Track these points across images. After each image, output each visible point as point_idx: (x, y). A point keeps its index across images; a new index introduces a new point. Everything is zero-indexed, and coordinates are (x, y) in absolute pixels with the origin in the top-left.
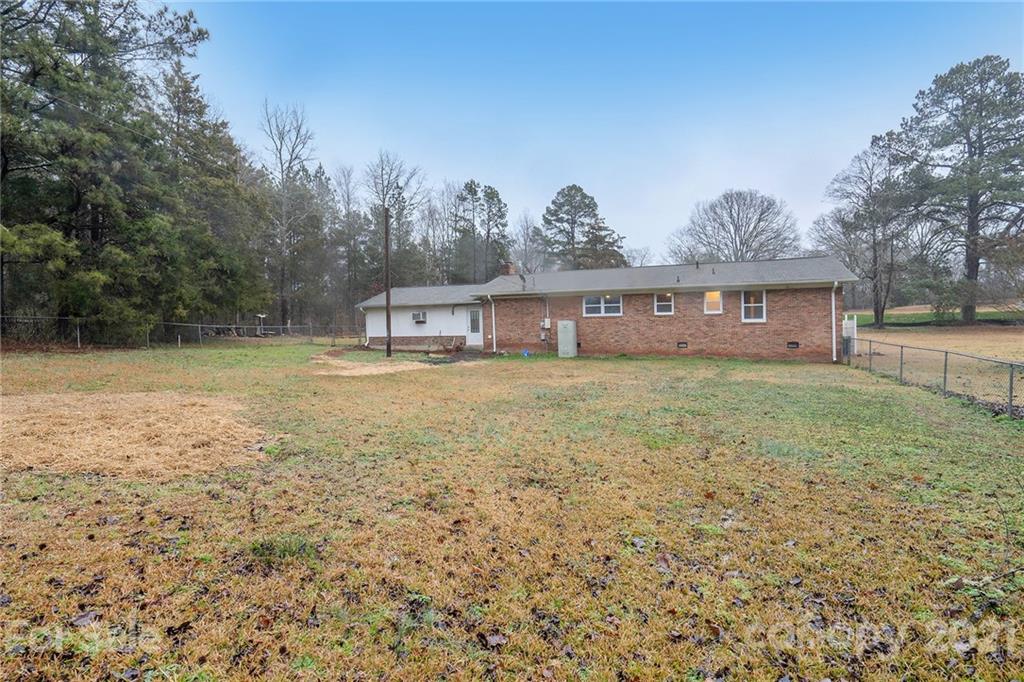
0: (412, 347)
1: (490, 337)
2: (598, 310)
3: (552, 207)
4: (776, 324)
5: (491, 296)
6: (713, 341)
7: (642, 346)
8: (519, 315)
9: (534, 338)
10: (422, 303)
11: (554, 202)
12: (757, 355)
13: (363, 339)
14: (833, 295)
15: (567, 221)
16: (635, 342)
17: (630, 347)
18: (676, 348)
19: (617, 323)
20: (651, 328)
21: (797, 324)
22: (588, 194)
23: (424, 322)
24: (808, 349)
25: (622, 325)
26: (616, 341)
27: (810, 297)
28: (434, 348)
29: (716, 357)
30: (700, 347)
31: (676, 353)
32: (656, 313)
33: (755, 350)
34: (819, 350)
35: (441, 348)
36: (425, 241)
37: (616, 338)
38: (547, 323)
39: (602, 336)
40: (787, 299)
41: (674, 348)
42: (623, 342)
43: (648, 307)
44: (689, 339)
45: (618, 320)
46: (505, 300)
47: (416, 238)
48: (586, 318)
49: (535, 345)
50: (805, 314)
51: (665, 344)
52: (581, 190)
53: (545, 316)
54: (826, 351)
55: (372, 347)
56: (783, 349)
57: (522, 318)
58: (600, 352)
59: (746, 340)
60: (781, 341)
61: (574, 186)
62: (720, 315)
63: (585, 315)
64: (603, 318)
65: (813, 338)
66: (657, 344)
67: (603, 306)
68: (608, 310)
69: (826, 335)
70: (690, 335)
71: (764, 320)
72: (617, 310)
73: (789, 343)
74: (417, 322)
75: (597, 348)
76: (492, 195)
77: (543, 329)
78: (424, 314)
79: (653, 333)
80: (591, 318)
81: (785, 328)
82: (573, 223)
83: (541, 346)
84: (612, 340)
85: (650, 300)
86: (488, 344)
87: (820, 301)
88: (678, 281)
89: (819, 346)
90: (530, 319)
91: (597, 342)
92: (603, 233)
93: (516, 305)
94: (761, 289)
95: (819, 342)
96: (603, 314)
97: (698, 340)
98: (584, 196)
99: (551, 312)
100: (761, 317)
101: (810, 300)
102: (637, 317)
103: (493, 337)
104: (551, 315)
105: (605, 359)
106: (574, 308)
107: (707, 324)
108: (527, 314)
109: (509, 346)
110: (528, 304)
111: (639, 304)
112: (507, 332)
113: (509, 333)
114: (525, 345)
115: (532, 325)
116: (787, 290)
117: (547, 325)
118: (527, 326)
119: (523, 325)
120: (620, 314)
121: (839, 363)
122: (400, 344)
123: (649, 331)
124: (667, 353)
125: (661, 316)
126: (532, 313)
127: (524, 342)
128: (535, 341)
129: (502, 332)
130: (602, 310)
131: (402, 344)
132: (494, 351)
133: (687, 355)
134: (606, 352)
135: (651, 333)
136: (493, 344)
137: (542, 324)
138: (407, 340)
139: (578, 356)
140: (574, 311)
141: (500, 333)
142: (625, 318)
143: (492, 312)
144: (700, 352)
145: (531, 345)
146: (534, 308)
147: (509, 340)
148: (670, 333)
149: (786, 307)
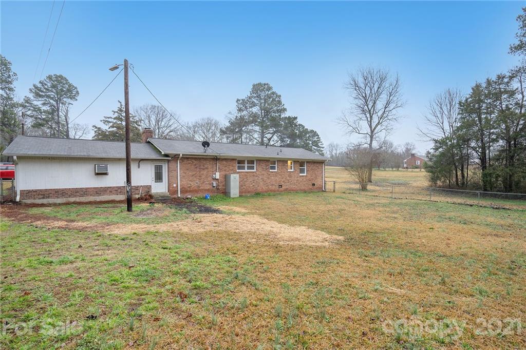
1: (175, 185)
2: (244, 168)
4: (309, 176)
5: (182, 155)
6: (291, 184)
7: (265, 188)
8: (198, 170)
9: (208, 185)
10: (104, 155)
12: (304, 190)
14: (323, 165)
16: (262, 187)
17: (260, 189)
19: (254, 175)
20: (268, 178)
21: (315, 176)
23: (104, 174)
24: (317, 186)
25: (256, 176)
26: (253, 186)
27: (318, 165)
29: (292, 192)
30: (287, 187)
31: (278, 191)
32: (270, 171)
33: (303, 188)
37: (253, 184)
38: (218, 175)
39: (246, 183)
40: (312, 166)
41: (277, 188)
42: (256, 186)
43: (267, 167)
44: (283, 183)
46: (187, 158)
48: (239, 172)
49: (208, 190)
50: (316, 172)
51: (274, 187)
53: (216, 171)
54: (321, 187)
56: (311, 187)
57: (200, 172)
58: (246, 192)
59: (301, 183)
60: (310, 183)
62: (293, 172)
63: (238, 170)
64: (247, 172)
65: (318, 182)
66: (271, 187)
67: (246, 165)
68: (249, 168)
69: (321, 180)
70: (283, 181)
71: (305, 174)
72: (253, 168)
73: (312, 184)
74: (98, 174)
75: (244, 190)
77: (215, 179)
78: (106, 167)
79: (270, 181)
80: (241, 172)
81: (312, 178)
83: (212, 190)
84: (251, 185)
85: (268, 163)
86: (173, 191)
87: (320, 167)
88: (278, 154)
89: (319, 185)
90: (205, 172)
91: (244, 187)
93: (195, 162)
94: (304, 161)
95: (320, 183)
96: (246, 170)
97: (286, 184)
99: (219, 168)
100: (304, 173)
101: (318, 167)
102: (263, 172)
103: (177, 186)
104: (220, 170)
105: (252, 197)
106: (232, 166)
107: (289, 176)
108: (203, 169)
109: (190, 191)
110: (204, 162)
111: (263, 165)
112: (188, 182)
113: (190, 182)
114: (202, 191)
115: (207, 177)
116: (312, 162)
117: (218, 177)
118: (203, 177)
119: (200, 176)
120: (255, 170)
121: (325, 191)
122: (72, 196)
123: (268, 180)
124: (274, 191)
125: (272, 172)
126: (207, 168)
127: (200, 188)
128: (208, 187)
129: (184, 183)
130: (246, 167)
131: (75, 196)
132: (179, 196)
133: (281, 191)
134: (249, 192)
135: (268, 181)
136: (178, 191)
137: (214, 176)
138: (82, 191)
139: (240, 196)
140: (233, 168)
141: (183, 183)
142: (257, 173)
143: (177, 167)
144: (286, 189)
145: (206, 190)
146: (208, 165)
147: (189, 187)
148: (276, 181)
149: (312, 169)
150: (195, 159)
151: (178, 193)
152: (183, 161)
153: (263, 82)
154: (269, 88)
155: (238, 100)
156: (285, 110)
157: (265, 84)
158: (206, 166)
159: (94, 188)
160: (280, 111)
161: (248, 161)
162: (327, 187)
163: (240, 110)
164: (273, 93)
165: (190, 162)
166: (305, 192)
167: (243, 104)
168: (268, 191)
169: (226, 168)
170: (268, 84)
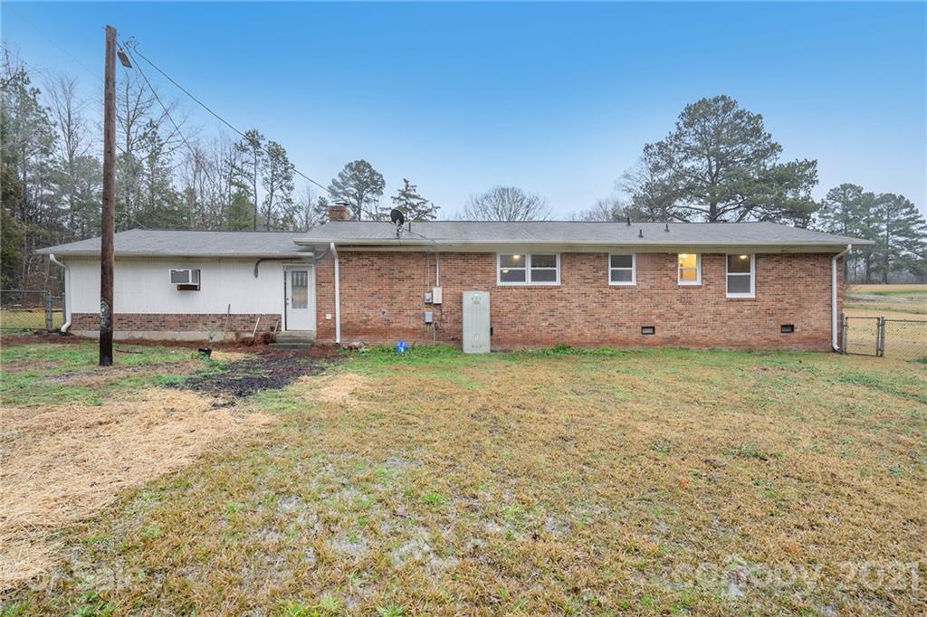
0: (169, 335)
1: (329, 317)
2: (521, 277)
3: (339, 180)
4: (768, 301)
5: (338, 246)
6: (689, 324)
7: (590, 333)
8: (386, 281)
9: (413, 319)
10: (193, 252)
11: (340, 175)
12: (745, 343)
13: (57, 316)
14: (834, 263)
15: (354, 196)
16: (579, 327)
17: (572, 335)
18: (638, 335)
19: (552, 297)
20: (603, 305)
21: (793, 301)
22: (378, 171)
23: (194, 288)
24: (805, 334)
25: (561, 299)
26: (551, 325)
27: (808, 265)
28: (219, 336)
29: (694, 348)
30: (673, 333)
31: (639, 342)
32: (611, 283)
33: (742, 337)
34: (817, 335)
35: (231, 336)
36: (191, 192)
37: (551, 320)
38: (437, 295)
39: (528, 317)
40: (781, 266)
41: (636, 334)
42: (561, 327)
43: (600, 274)
44: (657, 321)
45: (555, 292)
46: (361, 254)
47: (178, 185)
48: (503, 288)
49: (413, 331)
50: (801, 288)
51: (624, 330)
52: (369, 166)
53: (433, 283)
54: (824, 336)
55: (77, 333)
56: (776, 334)
57: (391, 286)
58: (524, 343)
59: (731, 322)
60: (773, 324)
61: (363, 162)
62: (699, 287)
63: (499, 283)
64: (530, 288)
65: (811, 320)
66: (612, 330)
67: (528, 269)
68: (535, 276)
69: (824, 314)
70: (661, 315)
71: (751, 295)
72: (552, 276)
73: (783, 326)
74: (183, 288)
75: (520, 336)
76: (277, 153)
77: (429, 304)
78: (197, 274)
79: (607, 312)
80: (510, 288)
81: (779, 305)
82: (360, 199)
83: (423, 333)
84: (545, 324)
85: (603, 263)
86: (325, 329)
87: (818, 270)
88: (641, 236)
89: (816, 330)
90: (404, 287)
91: (521, 327)
92: (415, 201)
93: (379, 262)
94: (747, 252)
95: (817, 325)
96: (528, 282)
97: (669, 324)
98: (373, 173)
99: (443, 277)
100: (747, 290)
101: (807, 270)
102: (584, 289)
103: (335, 318)
104: (446, 282)
105: (543, 355)
106: (484, 272)
107: (681, 300)
108: (400, 280)
109: (366, 332)
110: (403, 263)
111: (587, 269)
112: (361, 309)
113: (366, 311)
114: (395, 331)
115: (410, 298)
116: (781, 255)
117: (437, 299)
118: (399, 299)
119: (392, 298)
120: (558, 283)
121: (842, 352)
122: (143, 328)
123: (602, 310)
124: (626, 343)
125: (617, 288)
126: (409, 277)
127: (393, 326)
128: (413, 324)
129: (352, 309)
130: (528, 276)
131: (147, 329)
132: (338, 341)
133: (654, 345)
134: (535, 342)
135: (604, 313)
136: (335, 329)
137: (428, 296)
138: (157, 320)
139: (492, 351)
140: (484, 276)
141: (348, 311)
142: (565, 290)
143: (334, 274)
144: (672, 341)
145: (407, 331)
146: (413, 269)
147: (365, 322)
148: (631, 313)
149: (780, 278)
150: (380, 255)
151: (335, 335)
152: (349, 261)
153: (710, 96)
154: (729, 105)
155: (648, 147)
156: (775, 148)
157: (716, 100)
158: (408, 272)
159: (176, 315)
160: (761, 154)
161: (533, 256)
162: (851, 336)
163: (656, 168)
164: (739, 115)
165: (366, 262)
166: (749, 349)
167: (661, 153)
168: (601, 342)
169: (465, 277)
170: (723, 98)
